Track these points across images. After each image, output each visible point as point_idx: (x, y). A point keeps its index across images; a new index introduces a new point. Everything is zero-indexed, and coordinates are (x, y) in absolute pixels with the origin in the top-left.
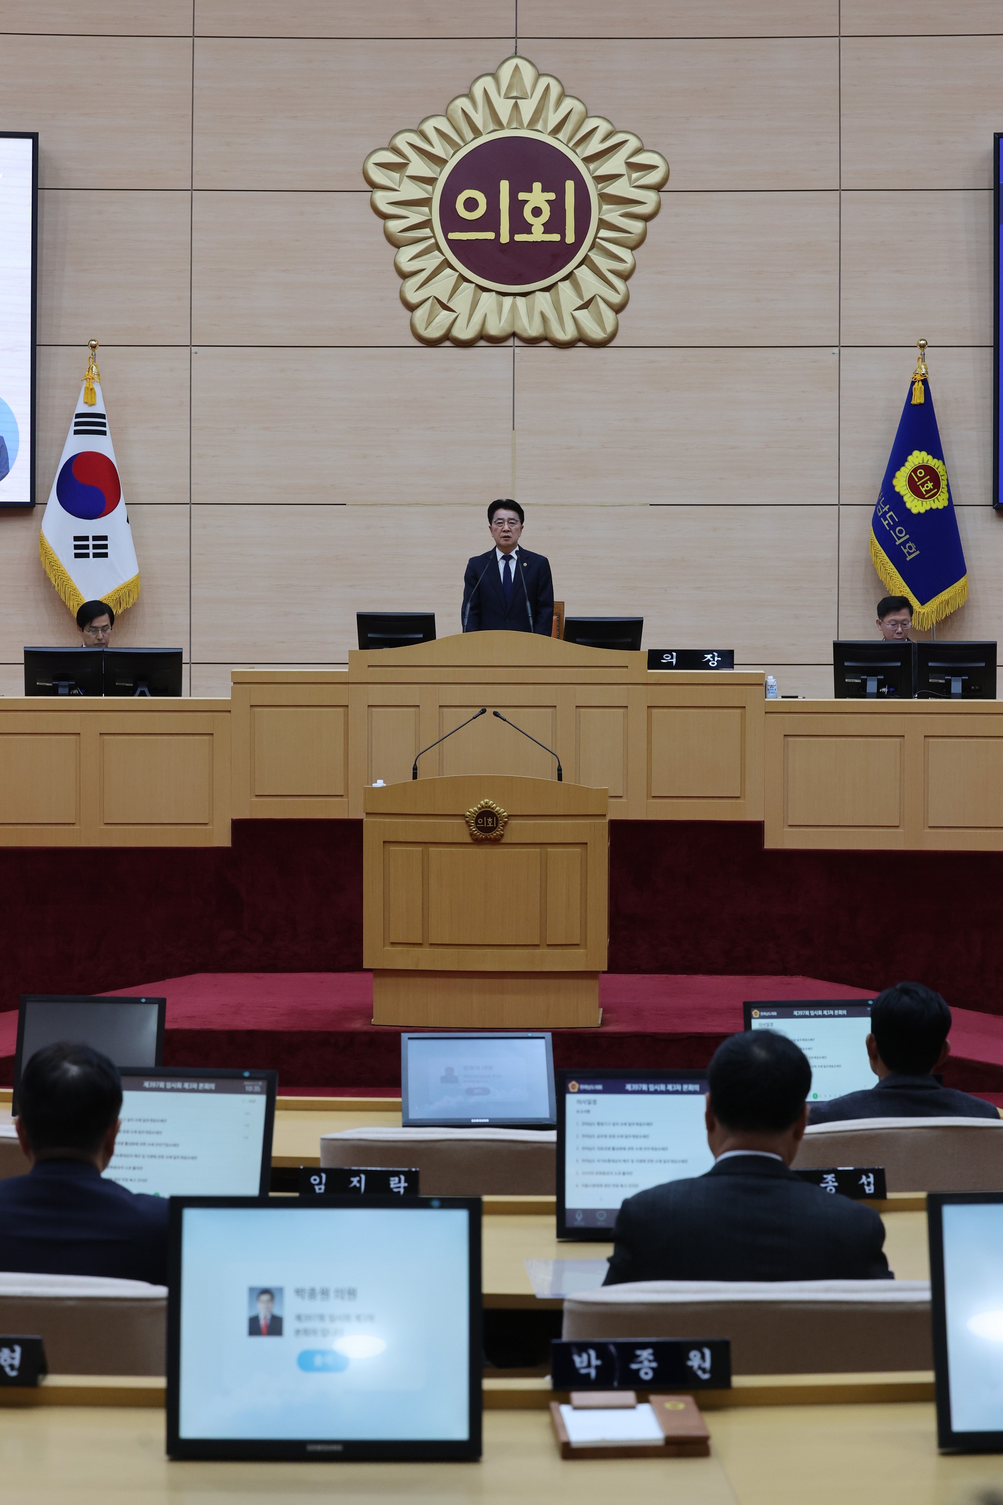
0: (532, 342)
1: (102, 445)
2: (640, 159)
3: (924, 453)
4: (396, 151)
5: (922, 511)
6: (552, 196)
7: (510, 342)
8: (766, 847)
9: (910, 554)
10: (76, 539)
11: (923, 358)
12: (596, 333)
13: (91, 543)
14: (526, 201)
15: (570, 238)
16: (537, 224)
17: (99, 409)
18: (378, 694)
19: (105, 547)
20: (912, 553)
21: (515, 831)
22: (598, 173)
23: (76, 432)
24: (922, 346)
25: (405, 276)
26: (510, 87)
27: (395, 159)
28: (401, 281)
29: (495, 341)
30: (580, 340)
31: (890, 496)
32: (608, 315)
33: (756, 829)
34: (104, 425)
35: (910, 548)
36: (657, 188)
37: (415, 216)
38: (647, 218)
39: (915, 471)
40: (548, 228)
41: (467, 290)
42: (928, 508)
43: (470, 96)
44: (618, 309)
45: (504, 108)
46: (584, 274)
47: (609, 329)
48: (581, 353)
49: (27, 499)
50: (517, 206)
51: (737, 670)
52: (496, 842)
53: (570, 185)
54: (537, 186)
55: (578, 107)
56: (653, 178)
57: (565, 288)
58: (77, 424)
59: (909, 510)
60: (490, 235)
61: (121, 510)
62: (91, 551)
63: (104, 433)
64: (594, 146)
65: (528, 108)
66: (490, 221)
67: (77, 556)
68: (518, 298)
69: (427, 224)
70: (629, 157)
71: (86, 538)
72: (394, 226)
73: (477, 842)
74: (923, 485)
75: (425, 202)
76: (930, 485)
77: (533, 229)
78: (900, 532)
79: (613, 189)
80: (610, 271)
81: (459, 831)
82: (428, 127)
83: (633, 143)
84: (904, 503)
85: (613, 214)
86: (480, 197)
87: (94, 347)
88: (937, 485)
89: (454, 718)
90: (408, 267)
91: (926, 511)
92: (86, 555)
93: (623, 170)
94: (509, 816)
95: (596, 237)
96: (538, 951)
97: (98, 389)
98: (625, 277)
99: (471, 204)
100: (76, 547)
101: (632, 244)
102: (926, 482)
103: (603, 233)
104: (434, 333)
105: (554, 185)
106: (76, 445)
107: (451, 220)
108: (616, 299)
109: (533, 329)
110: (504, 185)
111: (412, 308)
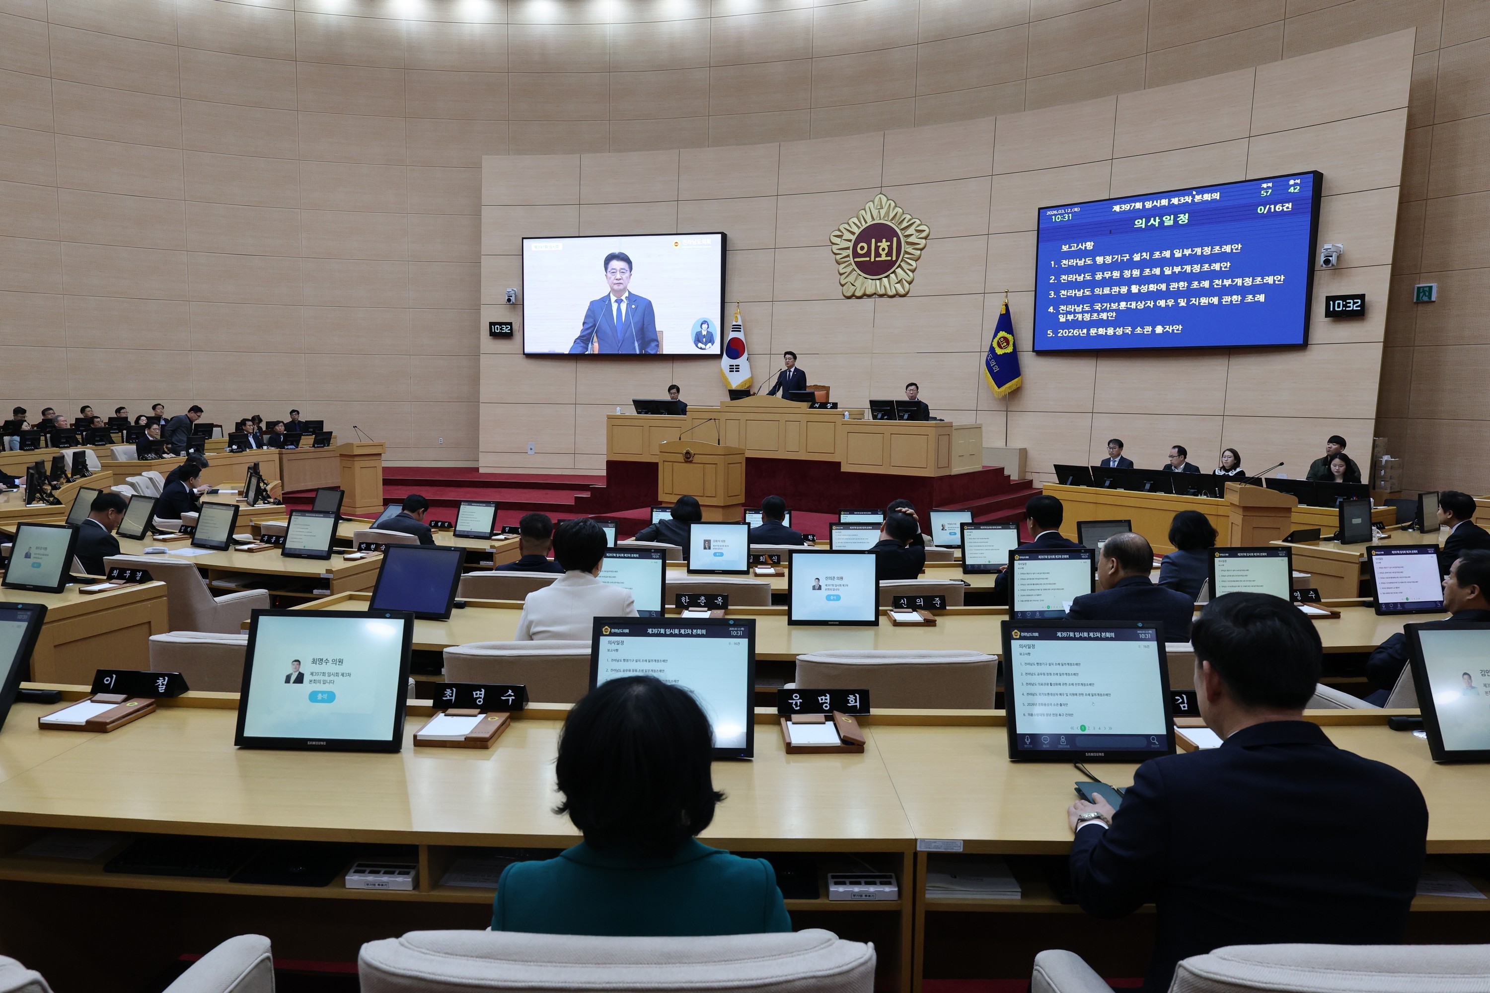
0: (881, 296)
1: (740, 335)
2: (919, 228)
3: (1004, 332)
4: (839, 230)
5: (1001, 354)
6: (889, 243)
7: (874, 297)
8: (842, 470)
9: (996, 370)
10: (730, 366)
11: (1007, 296)
12: (902, 291)
13: (735, 367)
14: (880, 246)
15: (894, 258)
16: (883, 254)
17: (739, 323)
18: (728, 416)
19: (739, 368)
20: (996, 369)
21: (697, 459)
22: (905, 234)
23: (732, 331)
24: (1006, 292)
25: (841, 274)
26: (877, 205)
27: (840, 234)
28: (840, 276)
29: (869, 296)
30: (897, 295)
31: (992, 349)
32: (907, 285)
33: (839, 464)
34: (740, 328)
35: (996, 367)
36: (926, 238)
37: (845, 253)
38: (921, 250)
39: (1000, 339)
40: (887, 255)
41: (861, 279)
42: (1004, 352)
43: (864, 209)
44: (910, 283)
45: (875, 213)
46: (899, 271)
47: (906, 290)
48: (897, 299)
49: (719, 353)
50: (877, 248)
51: (838, 410)
52: (691, 462)
53: (895, 239)
54: (884, 240)
55: (900, 210)
56: (924, 235)
57: (893, 276)
58: (733, 328)
59: (997, 353)
60: (868, 259)
61: (745, 355)
62: (735, 370)
63: (740, 331)
64: (905, 224)
65: (883, 212)
66: (868, 254)
67: (730, 371)
68: (877, 280)
69: (848, 256)
70: (916, 227)
71: (733, 366)
72: (838, 257)
73: (686, 462)
74: (1002, 344)
75: (848, 248)
76: (1005, 344)
77: (882, 256)
78: (993, 361)
79: (910, 240)
80: (908, 269)
81: (681, 458)
82: (850, 222)
83: (918, 222)
84: (995, 351)
85: (910, 249)
86: (865, 245)
87: (738, 303)
88: (1008, 344)
89: (697, 422)
90: (842, 271)
91: (1003, 354)
92: (733, 371)
93: (914, 232)
94: (694, 454)
95: (903, 257)
96: (703, 498)
97: (739, 317)
98: (913, 271)
99: (862, 248)
100: (730, 368)
101: (915, 260)
102: (1004, 343)
103: (906, 256)
104: (849, 294)
105: (890, 240)
106: (732, 335)
107: (856, 254)
108: (909, 279)
109: (882, 292)
110: (873, 241)
111: (843, 285)
